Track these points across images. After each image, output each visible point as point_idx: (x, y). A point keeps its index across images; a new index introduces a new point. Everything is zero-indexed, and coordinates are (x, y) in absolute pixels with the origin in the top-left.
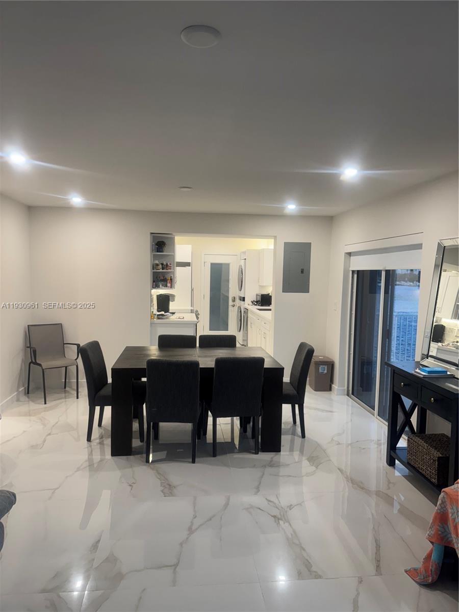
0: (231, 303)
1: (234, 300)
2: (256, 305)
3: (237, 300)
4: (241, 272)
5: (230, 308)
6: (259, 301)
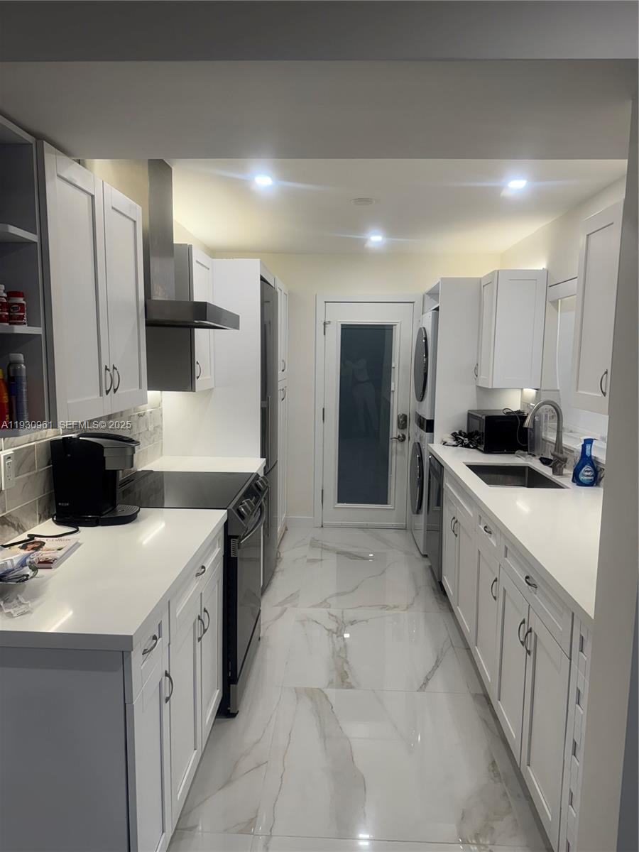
0: (395, 431)
1: (403, 422)
2: (467, 446)
3: (413, 427)
4: (424, 348)
5: (394, 446)
6: (477, 433)
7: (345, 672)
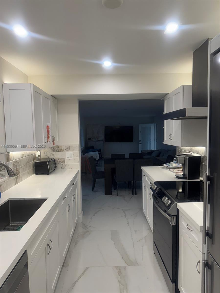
7: (119, 275)
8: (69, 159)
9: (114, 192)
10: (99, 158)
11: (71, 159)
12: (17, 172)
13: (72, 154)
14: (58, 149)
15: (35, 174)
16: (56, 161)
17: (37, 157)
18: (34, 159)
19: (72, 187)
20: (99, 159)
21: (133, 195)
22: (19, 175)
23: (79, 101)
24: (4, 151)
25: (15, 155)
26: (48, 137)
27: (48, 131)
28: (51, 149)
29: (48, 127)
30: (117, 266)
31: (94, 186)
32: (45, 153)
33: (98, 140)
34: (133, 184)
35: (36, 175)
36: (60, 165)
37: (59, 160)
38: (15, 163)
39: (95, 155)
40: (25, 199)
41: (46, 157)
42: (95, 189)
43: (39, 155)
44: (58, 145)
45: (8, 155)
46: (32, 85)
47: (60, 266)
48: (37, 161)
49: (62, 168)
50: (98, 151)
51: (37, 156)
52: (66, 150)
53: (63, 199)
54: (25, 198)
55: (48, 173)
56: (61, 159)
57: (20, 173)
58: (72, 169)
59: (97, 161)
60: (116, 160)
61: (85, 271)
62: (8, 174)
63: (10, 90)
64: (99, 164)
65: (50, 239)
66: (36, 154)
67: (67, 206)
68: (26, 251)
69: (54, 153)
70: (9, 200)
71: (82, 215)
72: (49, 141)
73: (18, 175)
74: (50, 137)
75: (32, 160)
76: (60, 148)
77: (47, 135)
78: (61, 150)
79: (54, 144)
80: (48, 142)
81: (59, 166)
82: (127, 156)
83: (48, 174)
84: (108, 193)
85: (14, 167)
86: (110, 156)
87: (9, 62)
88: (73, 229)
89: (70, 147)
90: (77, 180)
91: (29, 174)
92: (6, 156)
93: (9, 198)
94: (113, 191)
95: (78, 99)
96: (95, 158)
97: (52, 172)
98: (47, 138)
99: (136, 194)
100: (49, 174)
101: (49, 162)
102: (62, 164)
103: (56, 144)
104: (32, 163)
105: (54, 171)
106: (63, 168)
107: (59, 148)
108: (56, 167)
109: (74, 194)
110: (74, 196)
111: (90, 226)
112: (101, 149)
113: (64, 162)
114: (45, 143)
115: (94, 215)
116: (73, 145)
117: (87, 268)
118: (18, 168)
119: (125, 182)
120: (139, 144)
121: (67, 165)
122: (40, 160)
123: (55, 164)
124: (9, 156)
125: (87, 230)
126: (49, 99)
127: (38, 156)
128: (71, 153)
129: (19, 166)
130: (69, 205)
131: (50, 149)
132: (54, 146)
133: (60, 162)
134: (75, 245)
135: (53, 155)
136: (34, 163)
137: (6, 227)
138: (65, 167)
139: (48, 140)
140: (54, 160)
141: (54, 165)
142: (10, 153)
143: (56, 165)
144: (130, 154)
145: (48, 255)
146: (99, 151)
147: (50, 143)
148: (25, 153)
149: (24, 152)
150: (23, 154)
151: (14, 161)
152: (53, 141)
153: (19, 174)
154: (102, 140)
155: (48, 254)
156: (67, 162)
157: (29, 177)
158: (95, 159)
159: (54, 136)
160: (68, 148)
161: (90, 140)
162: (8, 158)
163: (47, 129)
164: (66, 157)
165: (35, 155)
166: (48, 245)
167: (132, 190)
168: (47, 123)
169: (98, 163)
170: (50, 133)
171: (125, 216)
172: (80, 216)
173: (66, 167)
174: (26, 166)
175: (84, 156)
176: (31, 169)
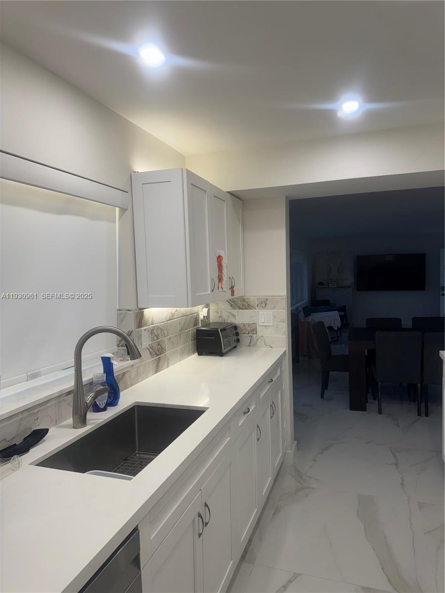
8: (266, 326)
9: (372, 405)
10: (339, 325)
11: (269, 326)
12: (160, 347)
13: (272, 316)
14: (243, 305)
15: (197, 354)
16: (238, 328)
17: (201, 320)
18: (196, 323)
19: (268, 387)
20: (341, 327)
21: (419, 415)
22: (163, 355)
23: (290, 201)
24: (133, 307)
25: (155, 314)
26: (220, 279)
27: (220, 267)
28: (230, 304)
29: (219, 258)
30: (368, 588)
31: (325, 386)
32: (218, 312)
33: (341, 287)
34: (419, 391)
35: (199, 355)
36: (246, 337)
37: (244, 326)
38: (155, 331)
39: (332, 318)
40: (165, 407)
41: (219, 320)
42: (327, 394)
43: (206, 315)
44: (243, 296)
45: (140, 314)
46: (186, 172)
47: (232, 561)
48: (202, 327)
49: (250, 345)
50: (339, 310)
51: (201, 317)
52: (259, 306)
53: (244, 413)
54: (164, 404)
55: (221, 354)
56: (249, 325)
57: (165, 350)
58: (271, 347)
59: (336, 331)
60: (377, 333)
61: (290, 581)
62: (129, 354)
63: (144, 185)
64: (339, 338)
65: (205, 502)
66: (200, 313)
67: (256, 430)
68: (136, 530)
69: (235, 312)
70: (134, 406)
71: (293, 448)
72: (222, 288)
73: (161, 354)
74: (225, 279)
75: (192, 325)
76: (247, 303)
77: (217, 276)
78: (249, 305)
79: (233, 294)
80: (220, 289)
81: (245, 339)
82: (407, 323)
83: (220, 356)
84: (357, 405)
85: (153, 338)
86: (365, 323)
87: (144, 129)
88: (270, 480)
89: (267, 299)
90: (281, 373)
91: (184, 353)
92: (136, 317)
93: (136, 402)
94: (369, 401)
95: (287, 197)
96: (332, 325)
97: (230, 351)
98: (217, 281)
99: (427, 415)
100: (222, 356)
101: (223, 330)
102: (251, 336)
103: (237, 295)
104: (192, 330)
105: (235, 349)
106: (252, 343)
107: (245, 303)
108: (238, 341)
109: (273, 403)
110: (273, 406)
111: (310, 477)
112: (345, 306)
113: (254, 331)
114: (212, 291)
115: (321, 453)
116: (273, 296)
117: (297, 576)
118: (162, 340)
119: (401, 384)
120: (441, 297)
121: (260, 337)
122: (208, 325)
123: (237, 334)
124: (143, 317)
125: (302, 485)
126: (224, 201)
127: (204, 317)
128: (270, 312)
129: (163, 336)
130: (258, 427)
131: (227, 302)
132: (232, 297)
133: (247, 332)
134: (274, 514)
135: (234, 316)
136: (195, 330)
137: (126, 460)
138: (256, 343)
139: (220, 285)
140: (235, 327)
141: (235, 338)
142: (146, 311)
143: (239, 337)
144: (413, 318)
145: (199, 537)
146: (342, 309)
147: (224, 291)
148: (176, 311)
149: (175, 309)
150: (173, 313)
151: (154, 327)
152: (232, 288)
153: (164, 353)
154: (349, 287)
155: (200, 535)
156: (260, 332)
157: (184, 359)
158: (331, 328)
159: (233, 278)
160: (264, 303)
161: (323, 286)
162: (140, 320)
163: (218, 262)
164: (259, 322)
165: (198, 315)
166: (200, 515)
167: (417, 403)
168: (219, 251)
169: (337, 337)
170: (225, 270)
171: (397, 465)
172: (289, 451)
173: (259, 343)
174: (179, 337)
175: (307, 320)
176: (190, 343)
